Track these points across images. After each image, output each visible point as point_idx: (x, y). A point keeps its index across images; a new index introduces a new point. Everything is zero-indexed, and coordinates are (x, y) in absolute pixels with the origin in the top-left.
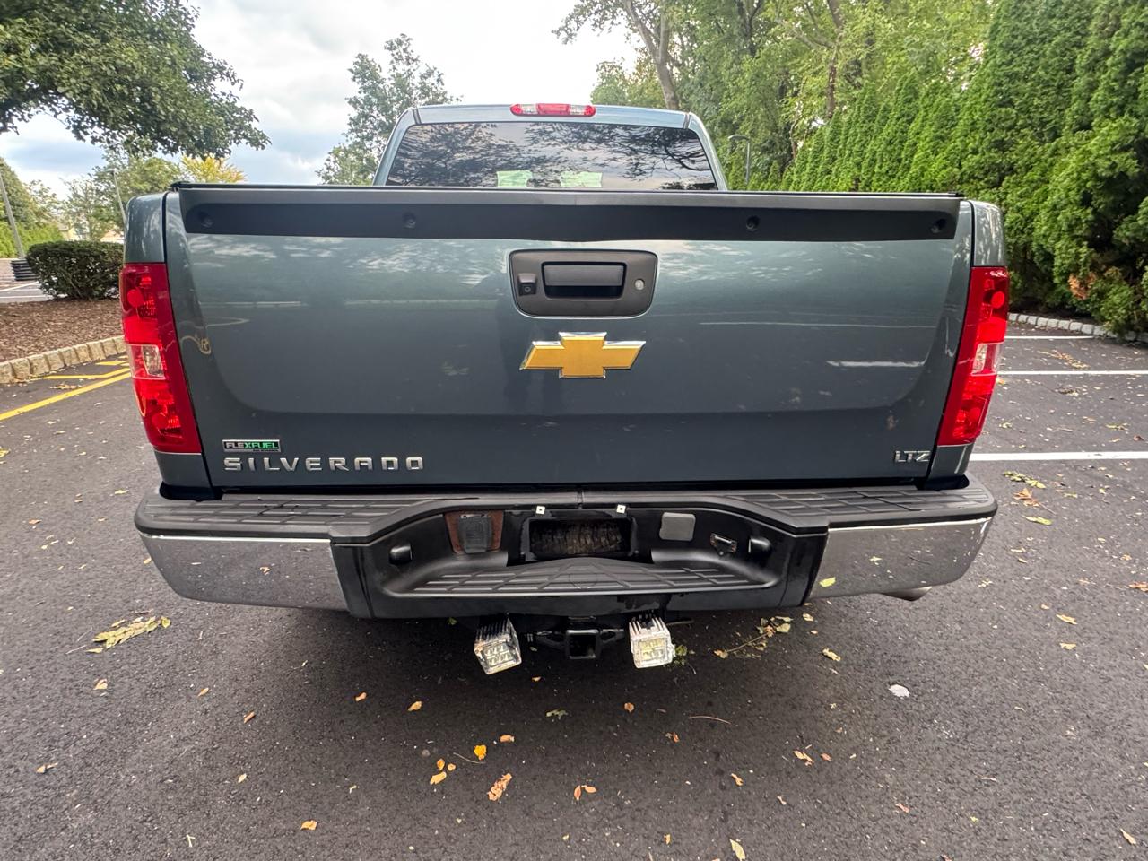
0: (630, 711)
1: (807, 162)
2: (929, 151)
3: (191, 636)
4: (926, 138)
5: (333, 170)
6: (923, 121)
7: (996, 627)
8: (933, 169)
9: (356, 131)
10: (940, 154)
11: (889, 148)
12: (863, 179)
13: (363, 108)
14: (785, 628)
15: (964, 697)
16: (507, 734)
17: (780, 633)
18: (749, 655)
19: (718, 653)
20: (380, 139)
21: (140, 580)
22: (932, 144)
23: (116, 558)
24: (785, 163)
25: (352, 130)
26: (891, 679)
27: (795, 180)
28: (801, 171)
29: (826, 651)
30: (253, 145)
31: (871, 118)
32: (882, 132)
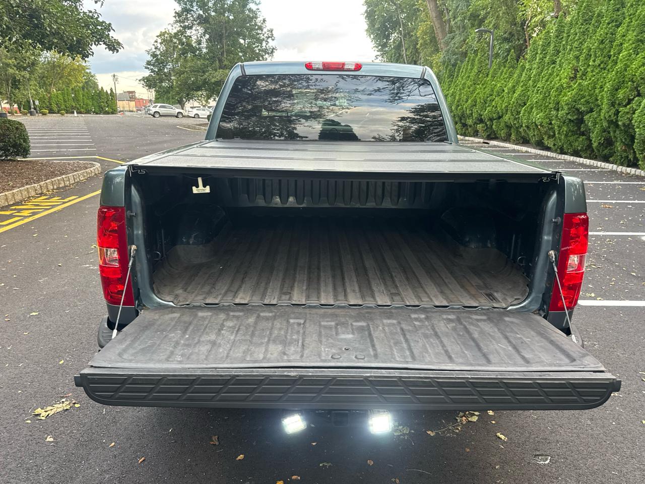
0: (371, 465)
1: (537, 53)
2: (631, 51)
3: (98, 412)
4: (629, 40)
5: (159, 50)
6: (628, 26)
7: (614, 423)
8: (634, 66)
9: (180, 21)
10: (640, 54)
11: (601, 46)
12: (581, 70)
13: (186, 4)
14: (475, 419)
15: (582, 465)
16: (295, 475)
17: (471, 422)
18: (449, 435)
19: (429, 432)
20: (198, 28)
21: (59, 375)
22: (634, 45)
23: (41, 360)
24: (520, 51)
25: (177, 21)
26: (538, 453)
27: (527, 67)
28: (533, 61)
29: (498, 434)
30: (110, 49)
31: (587, 21)
32: (596, 32)
